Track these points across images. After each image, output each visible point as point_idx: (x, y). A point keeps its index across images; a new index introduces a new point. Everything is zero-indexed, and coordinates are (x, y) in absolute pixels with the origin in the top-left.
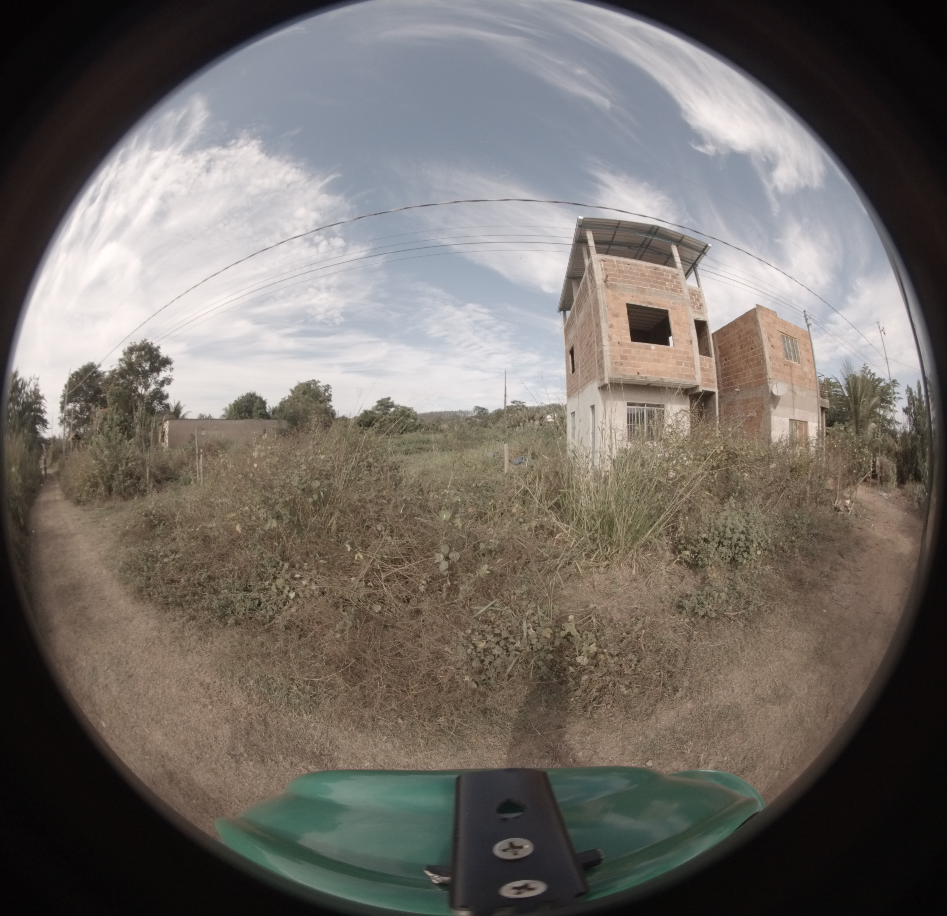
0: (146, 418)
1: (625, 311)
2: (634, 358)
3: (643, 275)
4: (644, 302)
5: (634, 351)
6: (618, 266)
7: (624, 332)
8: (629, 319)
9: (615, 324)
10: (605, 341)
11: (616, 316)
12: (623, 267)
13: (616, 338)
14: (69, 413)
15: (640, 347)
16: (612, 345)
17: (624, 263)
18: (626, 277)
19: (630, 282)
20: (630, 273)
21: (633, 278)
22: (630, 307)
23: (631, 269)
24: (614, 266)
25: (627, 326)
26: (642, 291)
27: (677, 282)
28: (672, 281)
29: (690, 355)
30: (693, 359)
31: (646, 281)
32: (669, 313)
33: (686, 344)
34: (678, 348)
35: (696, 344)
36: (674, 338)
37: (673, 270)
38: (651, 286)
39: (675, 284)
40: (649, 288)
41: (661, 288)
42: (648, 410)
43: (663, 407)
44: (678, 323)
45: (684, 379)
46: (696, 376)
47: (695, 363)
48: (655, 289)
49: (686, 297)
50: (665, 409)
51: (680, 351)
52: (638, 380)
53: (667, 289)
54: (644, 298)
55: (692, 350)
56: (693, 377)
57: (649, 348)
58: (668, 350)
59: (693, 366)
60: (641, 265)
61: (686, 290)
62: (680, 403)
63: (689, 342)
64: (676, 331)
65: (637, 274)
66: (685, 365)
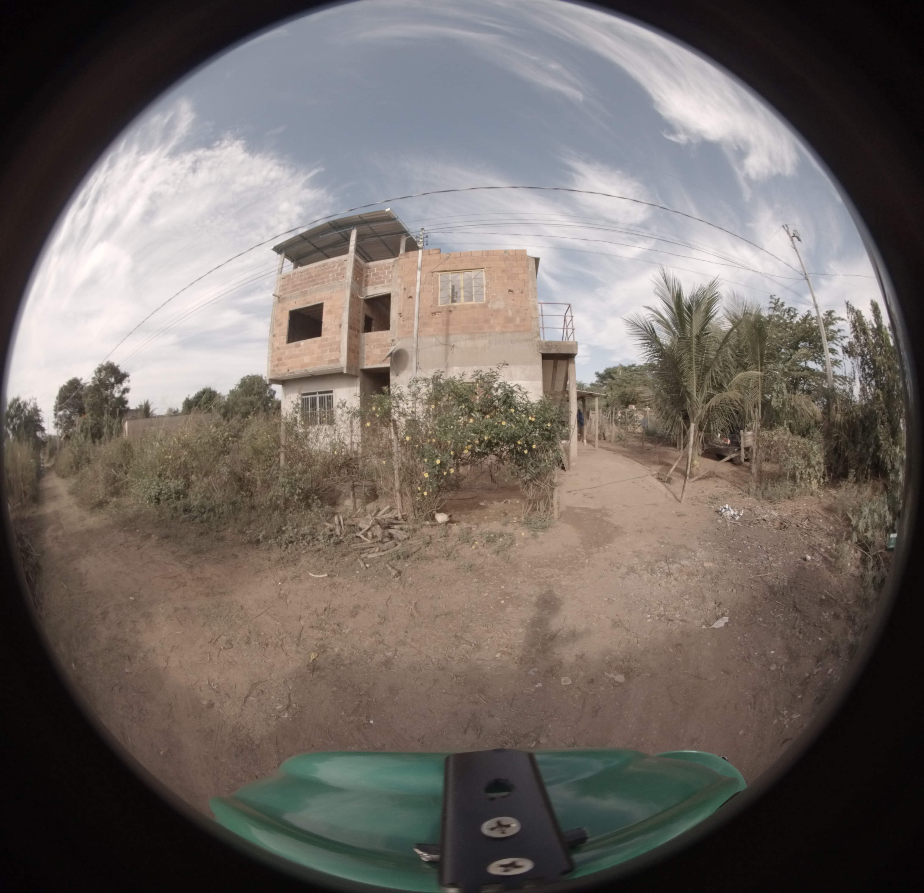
15: (292, 347)
26: (305, 294)
27: (342, 269)
28: (337, 270)
29: (337, 339)
30: (339, 343)
31: (311, 281)
32: (324, 305)
33: (334, 330)
34: (325, 337)
35: (346, 326)
36: (323, 327)
37: (343, 257)
38: (313, 286)
39: (339, 271)
40: (311, 288)
41: (323, 282)
42: (320, 397)
43: (331, 392)
44: (330, 312)
45: (326, 366)
46: (340, 359)
47: (341, 346)
48: (316, 286)
49: (346, 281)
50: (333, 394)
51: (327, 339)
52: (288, 376)
53: (328, 281)
54: (305, 300)
55: (340, 334)
56: (338, 360)
57: (299, 346)
58: (315, 342)
59: (339, 349)
60: (311, 269)
61: (349, 273)
62: (349, 386)
63: (338, 327)
64: (327, 320)
65: (305, 279)
66: (330, 351)
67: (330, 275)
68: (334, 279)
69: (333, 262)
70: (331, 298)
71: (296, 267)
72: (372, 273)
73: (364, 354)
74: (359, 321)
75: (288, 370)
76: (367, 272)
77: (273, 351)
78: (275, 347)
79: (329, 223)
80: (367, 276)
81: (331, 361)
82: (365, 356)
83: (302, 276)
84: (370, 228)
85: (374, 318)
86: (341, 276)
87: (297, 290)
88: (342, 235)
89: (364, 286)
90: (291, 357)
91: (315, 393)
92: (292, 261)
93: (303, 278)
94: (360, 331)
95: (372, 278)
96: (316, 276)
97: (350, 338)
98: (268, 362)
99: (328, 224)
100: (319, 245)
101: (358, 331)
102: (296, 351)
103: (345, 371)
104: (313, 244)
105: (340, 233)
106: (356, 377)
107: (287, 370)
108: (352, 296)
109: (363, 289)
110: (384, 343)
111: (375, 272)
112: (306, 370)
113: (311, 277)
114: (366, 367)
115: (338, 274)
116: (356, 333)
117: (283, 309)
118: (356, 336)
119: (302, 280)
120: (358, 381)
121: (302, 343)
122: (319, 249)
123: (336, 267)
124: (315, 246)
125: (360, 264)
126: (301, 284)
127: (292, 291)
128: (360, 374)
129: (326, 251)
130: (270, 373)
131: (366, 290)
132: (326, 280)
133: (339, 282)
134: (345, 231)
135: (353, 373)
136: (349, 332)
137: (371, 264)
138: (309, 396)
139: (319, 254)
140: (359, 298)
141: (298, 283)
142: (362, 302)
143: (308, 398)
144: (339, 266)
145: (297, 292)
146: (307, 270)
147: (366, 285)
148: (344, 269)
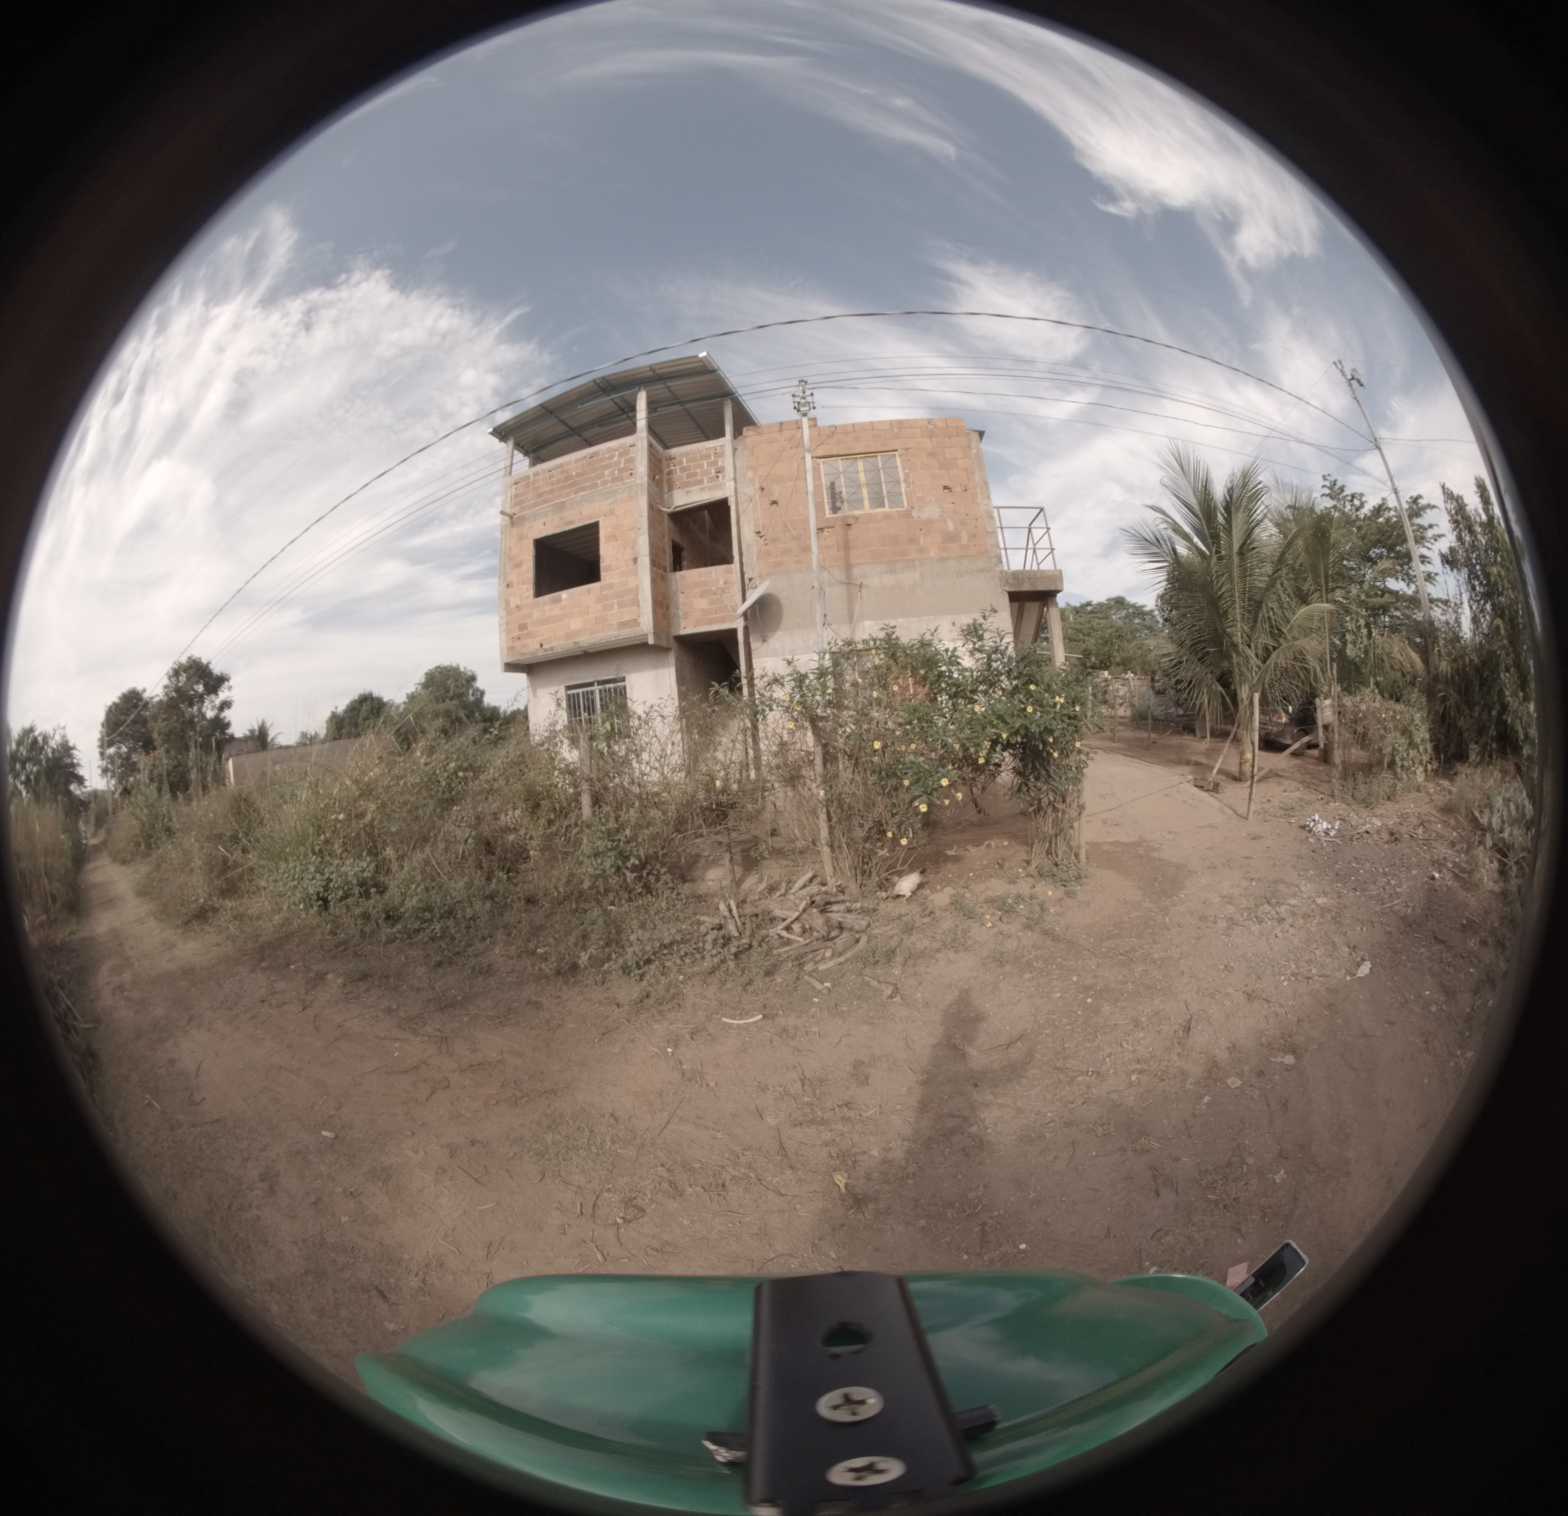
15: (545, 603)
26: (561, 507)
27: (627, 461)
28: (619, 462)
29: (632, 585)
30: (636, 590)
31: (571, 486)
32: (601, 525)
33: (624, 568)
34: (608, 582)
35: (645, 561)
36: (602, 565)
37: (627, 440)
38: (575, 493)
39: (622, 465)
40: (573, 496)
41: (595, 486)
42: (600, 691)
43: (623, 680)
44: (613, 537)
45: (615, 633)
46: (640, 620)
47: (640, 597)
48: (582, 493)
49: (638, 481)
50: (627, 683)
51: (611, 586)
52: (541, 655)
53: (604, 483)
54: (562, 519)
55: (637, 574)
56: (635, 622)
57: (559, 600)
58: (589, 592)
59: (636, 602)
60: (569, 463)
61: (642, 467)
62: (655, 667)
63: (631, 563)
64: (607, 552)
65: (559, 482)
66: (620, 607)
67: (606, 472)
68: (615, 480)
69: (610, 450)
70: (612, 512)
71: (533, 464)
72: (678, 468)
73: (678, 609)
74: (664, 551)
75: (541, 645)
76: (668, 466)
77: (509, 613)
78: (513, 605)
79: (594, 381)
80: (670, 473)
81: (623, 625)
82: (680, 613)
83: (551, 477)
84: (668, 388)
85: (685, 546)
86: (628, 473)
87: (546, 501)
88: (616, 404)
89: (666, 490)
90: (545, 621)
91: (591, 684)
92: (526, 454)
93: (554, 479)
94: (668, 569)
95: (679, 475)
96: (578, 475)
97: (654, 581)
98: (500, 633)
99: (593, 384)
100: (574, 424)
101: (665, 570)
102: (556, 610)
103: (651, 641)
104: (563, 422)
105: (613, 400)
106: (667, 650)
107: (539, 646)
108: (651, 507)
109: (666, 496)
110: (713, 588)
111: (685, 464)
112: (576, 643)
113: (570, 477)
114: (683, 632)
115: (621, 471)
116: (662, 572)
117: (521, 538)
118: (663, 578)
119: (552, 484)
120: (672, 658)
121: (564, 595)
122: (574, 431)
123: (616, 459)
124: (567, 425)
125: (656, 451)
126: (551, 492)
127: (537, 504)
128: (673, 644)
129: (587, 434)
130: (505, 652)
131: (671, 496)
132: (599, 482)
133: (624, 484)
134: (622, 396)
135: (664, 644)
136: (652, 572)
137: (674, 451)
138: (580, 691)
139: (576, 439)
140: (661, 511)
141: (546, 489)
142: (666, 517)
143: (578, 694)
144: (620, 456)
145: (545, 505)
146: (561, 466)
147: (671, 489)
148: (632, 460)
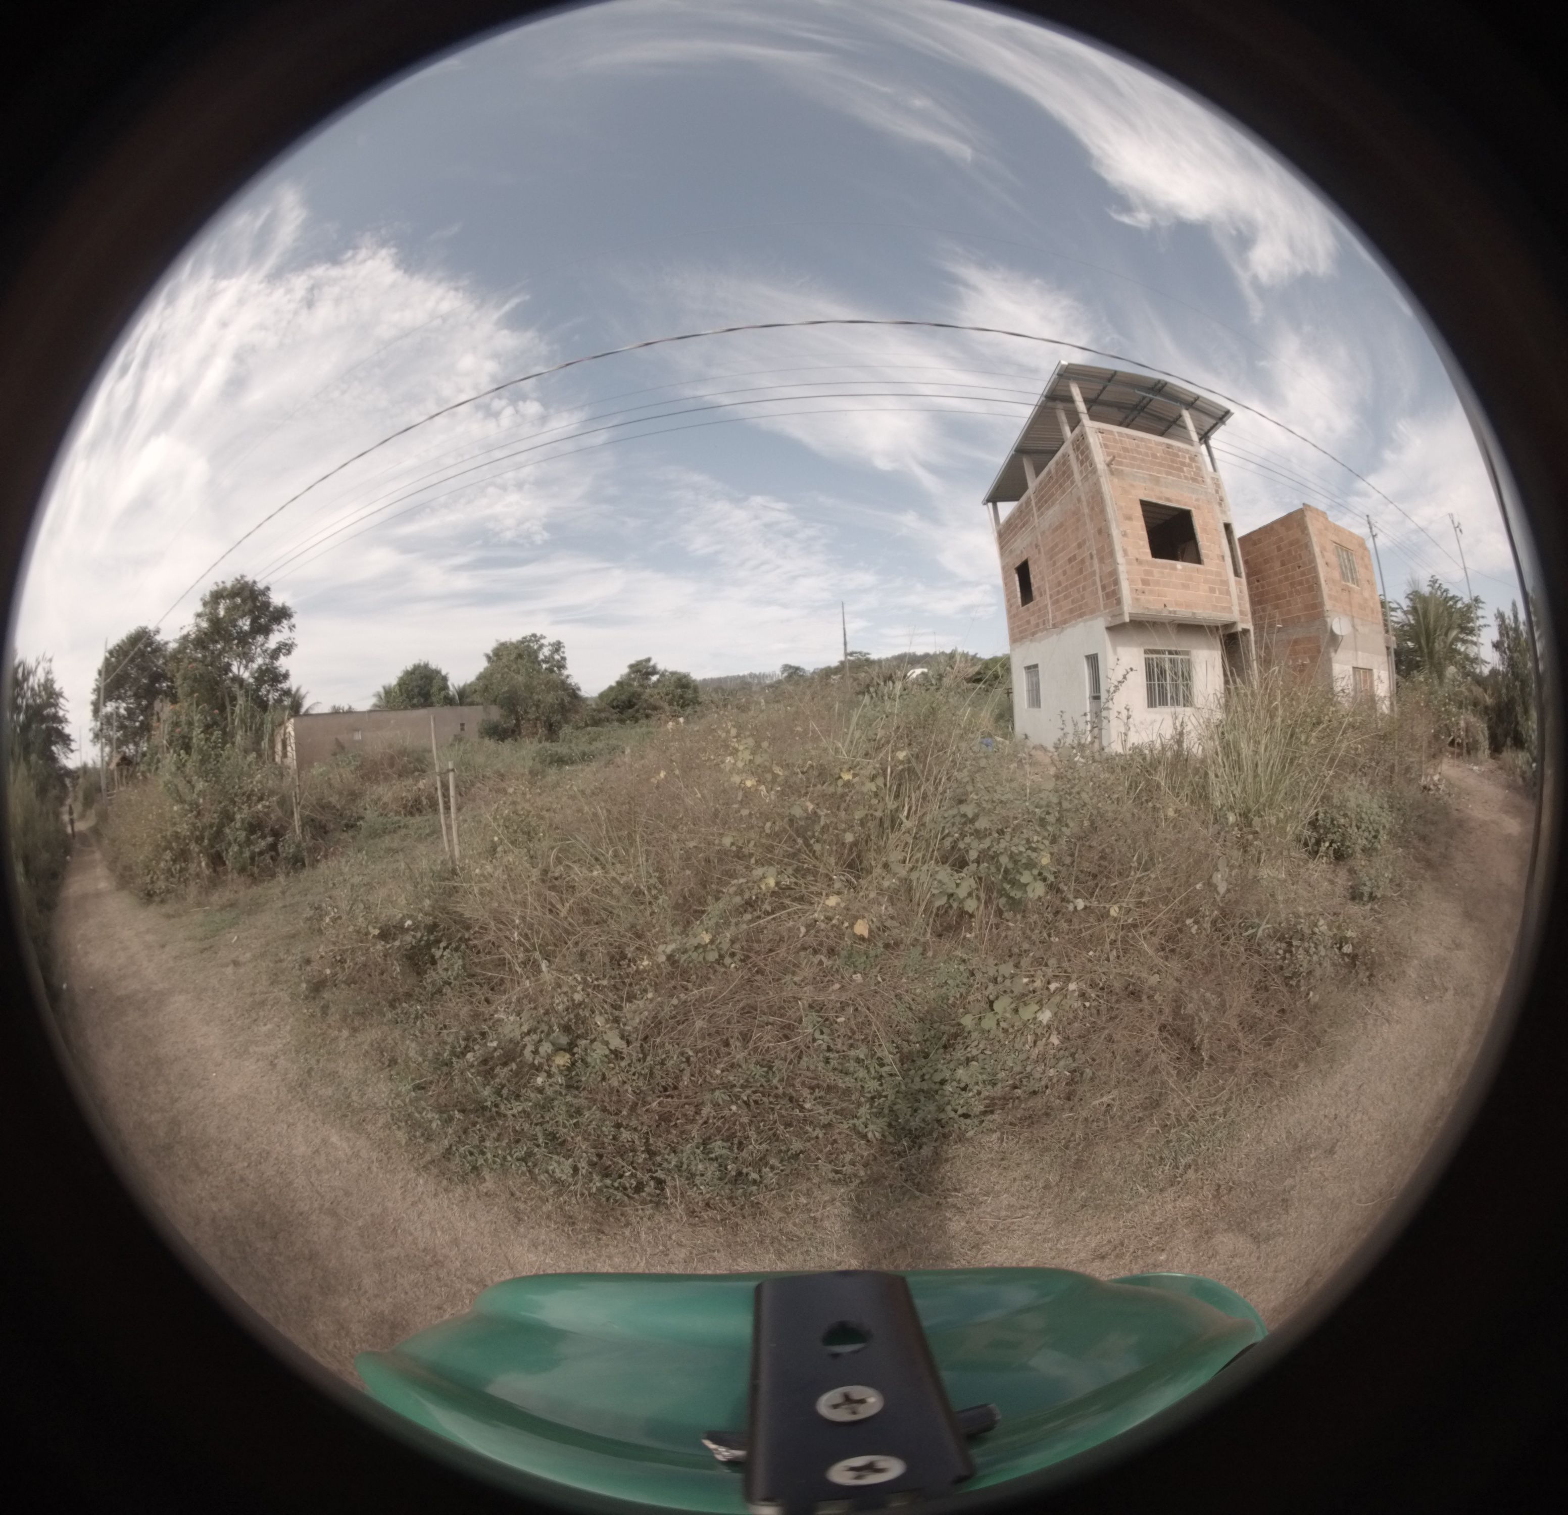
0: (253, 716)
1: (1138, 512)
2: (1157, 583)
3: (1154, 456)
4: (1160, 498)
5: (1156, 571)
6: (1121, 441)
7: (1141, 543)
8: (1146, 523)
9: (1128, 531)
10: (1120, 558)
11: (1129, 518)
12: (1128, 443)
13: (1133, 553)
14: (108, 719)
15: (1164, 567)
16: (1129, 563)
17: (1128, 436)
18: (1133, 458)
19: (1140, 467)
20: (1139, 453)
21: (1143, 461)
22: (1145, 505)
23: (1138, 446)
24: (1115, 441)
25: (1144, 534)
31: (1159, 465)
32: (1193, 511)
34: (1209, 568)
36: (1203, 552)
37: (1189, 448)
40: (1164, 475)
41: (1179, 476)
43: (1189, 654)
44: (1204, 530)
48: (1171, 477)
50: (1192, 658)
51: (1211, 572)
54: (1161, 492)
57: (1175, 568)
58: (1197, 571)
60: (1150, 441)
64: (1203, 541)
69: (1180, 449)
96: (1162, 458)
102: (1173, 577)
121: (1179, 565)
138: (1154, 656)
148: (1200, 469)
